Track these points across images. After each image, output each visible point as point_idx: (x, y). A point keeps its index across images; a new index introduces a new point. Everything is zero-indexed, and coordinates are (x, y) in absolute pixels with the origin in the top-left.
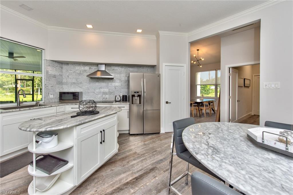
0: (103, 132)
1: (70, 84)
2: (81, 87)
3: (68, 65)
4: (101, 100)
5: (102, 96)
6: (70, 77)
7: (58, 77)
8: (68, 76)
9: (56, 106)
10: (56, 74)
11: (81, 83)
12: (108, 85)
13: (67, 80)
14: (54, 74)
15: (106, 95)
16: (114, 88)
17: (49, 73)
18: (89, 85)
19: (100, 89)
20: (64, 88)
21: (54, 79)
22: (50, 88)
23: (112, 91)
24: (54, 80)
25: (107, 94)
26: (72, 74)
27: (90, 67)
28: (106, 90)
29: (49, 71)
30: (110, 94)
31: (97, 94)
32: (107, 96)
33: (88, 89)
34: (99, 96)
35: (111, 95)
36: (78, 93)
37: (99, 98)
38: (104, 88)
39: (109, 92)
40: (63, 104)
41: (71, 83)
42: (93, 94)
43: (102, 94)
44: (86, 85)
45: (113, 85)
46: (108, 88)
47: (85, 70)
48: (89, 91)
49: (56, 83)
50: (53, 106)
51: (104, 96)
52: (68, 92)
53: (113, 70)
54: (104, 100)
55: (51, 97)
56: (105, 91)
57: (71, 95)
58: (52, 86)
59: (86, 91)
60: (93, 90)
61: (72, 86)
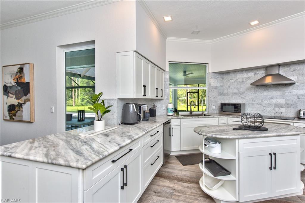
0: (273, 156)
1: (231, 94)
2: (243, 98)
3: (229, 74)
4: (273, 115)
5: (274, 109)
6: (231, 87)
7: (219, 88)
8: (229, 86)
9: (218, 117)
10: (217, 85)
11: (243, 93)
12: (284, 94)
13: (228, 90)
14: (215, 85)
15: (281, 109)
16: (296, 98)
17: (212, 85)
18: (254, 95)
19: (271, 100)
20: (225, 99)
21: (216, 90)
22: (213, 99)
23: (291, 103)
24: (216, 91)
25: (282, 107)
26: (234, 83)
27: (255, 72)
28: (282, 101)
29: (212, 83)
30: (288, 107)
31: (266, 106)
32: (283, 110)
33: (253, 100)
34: (269, 109)
35: (289, 109)
36: (240, 104)
37: (268, 112)
38: (277, 98)
39: (285, 104)
40: (224, 116)
41: (232, 94)
42: (260, 106)
43: (273, 106)
44: (250, 95)
45: (294, 93)
46: (283, 98)
47: (248, 77)
48: (254, 103)
49: (217, 95)
50: (215, 116)
51: (277, 109)
52: (229, 103)
53: (294, 71)
54: (277, 115)
55: (213, 108)
56: (278, 103)
57: (232, 106)
58: (214, 97)
59: (251, 102)
60: (260, 102)
61: (234, 97)
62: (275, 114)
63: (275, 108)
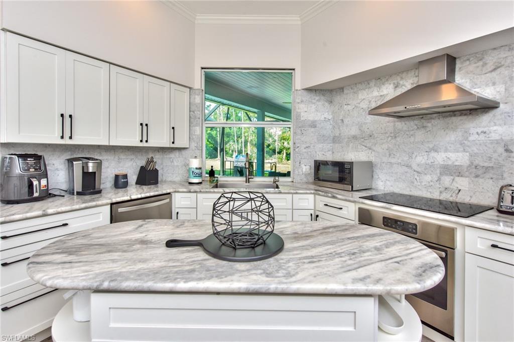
1: (346, 140)
2: (370, 149)
4: (436, 195)
5: (439, 180)
6: (346, 121)
7: (320, 124)
8: (342, 120)
10: (316, 119)
11: (371, 136)
12: (467, 139)
13: (340, 130)
14: (311, 119)
15: (457, 179)
16: (501, 150)
17: (302, 119)
18: (393, 141)
19: (433, 154)
20: (334, 151)
21: (313, 129)
22: (304, 150)
23: (486, 164)
24: (312, 132)
25: (460, 175)
26: (351, 113)
27: (395, 81)
28: (460, 158)
29: (302, 114)
30: (477, 176)
31: (419, 170)
32: (462, 183)
33: (390, 155)
34: (428, 178)
35: (481, 180)
36: (351, 163)
37: (426, 187)
38: (446, 150)
39: (470, 166)
40: (308, 192)
41: (349, 138)
42: (406, 169)
43: (438, 171)
44: (385, 141)
45: (495, 136)
46: (464, 150)
47: (381, 96)
48: (393, 161)
49: (316, 140)
50: (282, 191)
51: (447, 180)
52: (342, 161)
53: (495, 70)
54: (446, 197)
55: (304, 170)
56: (450, 163)
58: (307, 145)
59: (385, 159)
60: (406, 159)
61: (351, 145)
62: (441, 192)
63: (443, 178)
